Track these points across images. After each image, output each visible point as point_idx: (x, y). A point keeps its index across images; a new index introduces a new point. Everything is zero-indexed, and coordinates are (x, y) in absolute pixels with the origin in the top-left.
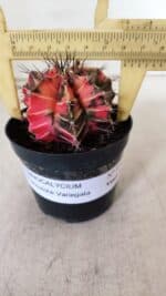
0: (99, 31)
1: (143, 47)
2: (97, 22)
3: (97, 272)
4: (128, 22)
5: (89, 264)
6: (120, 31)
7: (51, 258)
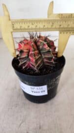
0: (49, 19)
1: (69, 25)
2: (49, 15)
3: (40, 128)
4: (62, 15)
5: (37, 124)
6: (58, 18)
7: (20, 122)
